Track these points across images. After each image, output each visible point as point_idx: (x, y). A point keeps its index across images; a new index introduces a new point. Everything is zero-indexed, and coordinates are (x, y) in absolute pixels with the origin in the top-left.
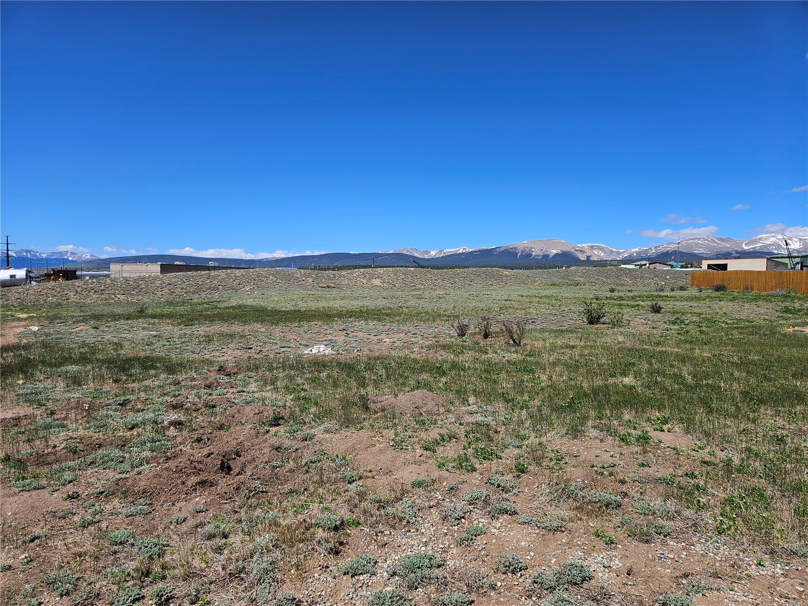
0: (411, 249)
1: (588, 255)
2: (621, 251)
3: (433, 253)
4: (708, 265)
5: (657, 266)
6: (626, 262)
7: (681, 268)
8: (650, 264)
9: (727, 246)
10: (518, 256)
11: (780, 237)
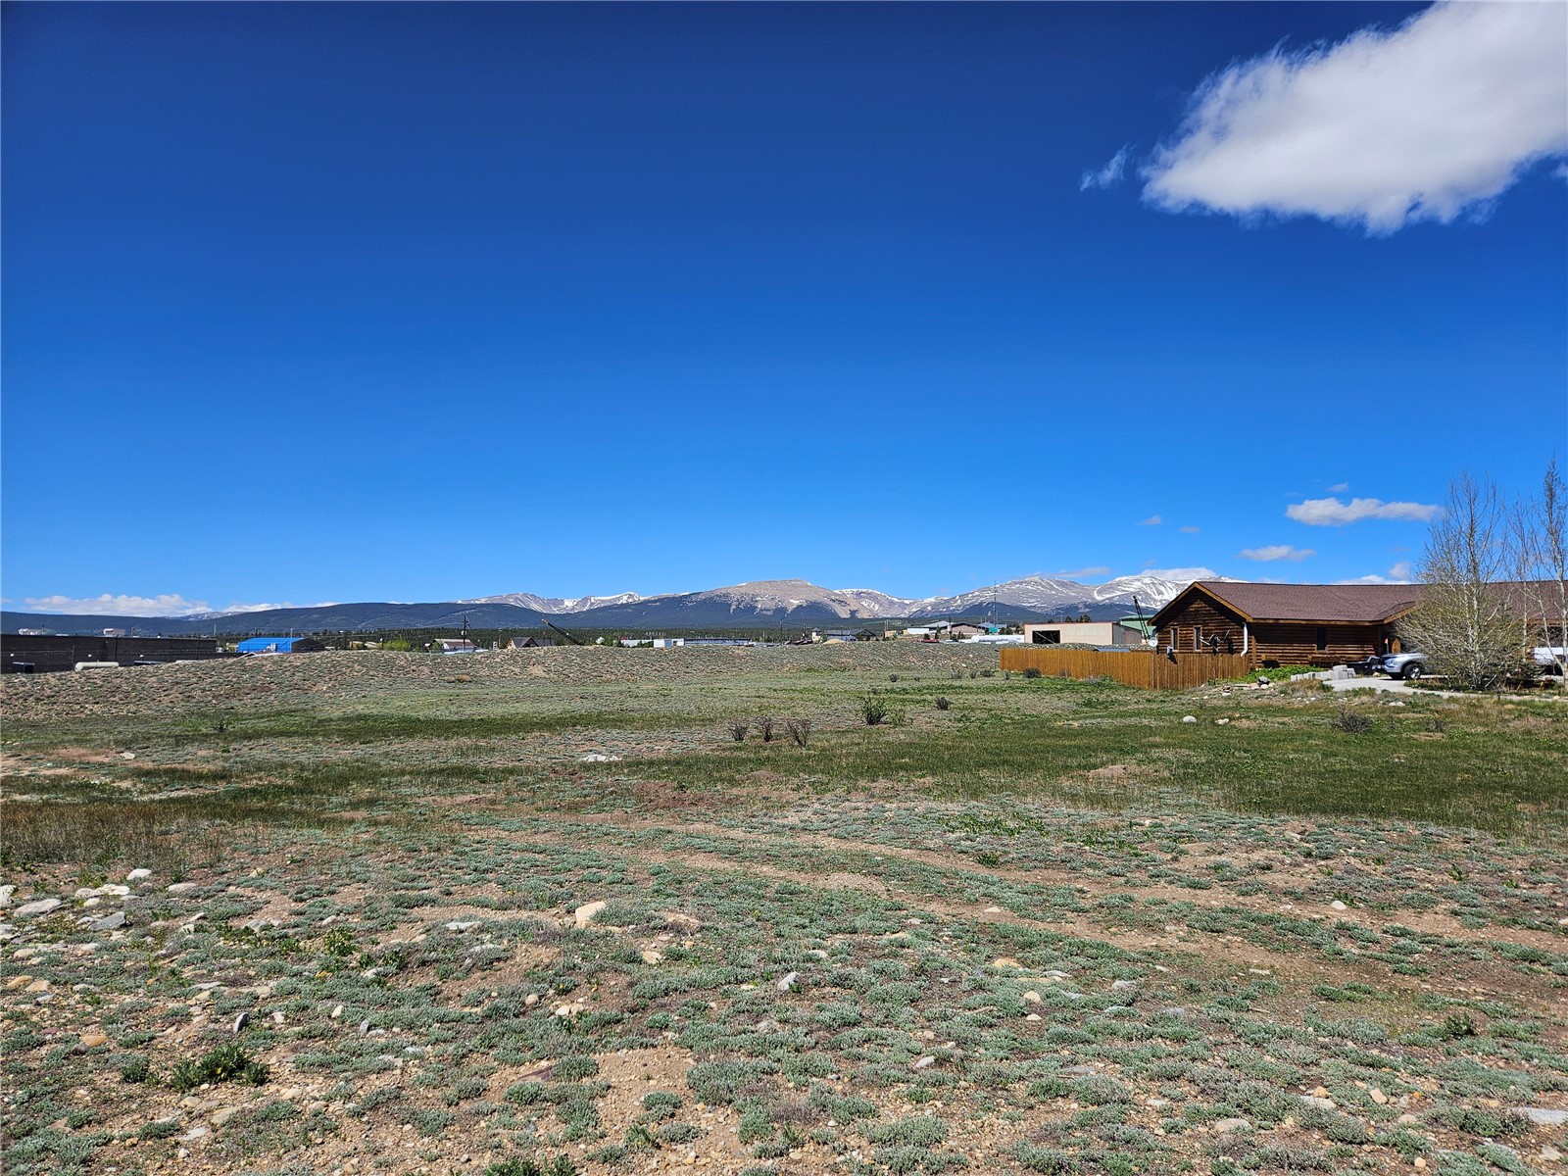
0: (524, 594)
1: (853, 608)
2: (907, 602)
3: (569, 603)
4: (1034, 632)
5: (964, 629)
6: (915, 621)
7: (1001, 633)
8: (953, 626)
9: (1072, 596)
10: (732, 611)
11: (1147, 581)
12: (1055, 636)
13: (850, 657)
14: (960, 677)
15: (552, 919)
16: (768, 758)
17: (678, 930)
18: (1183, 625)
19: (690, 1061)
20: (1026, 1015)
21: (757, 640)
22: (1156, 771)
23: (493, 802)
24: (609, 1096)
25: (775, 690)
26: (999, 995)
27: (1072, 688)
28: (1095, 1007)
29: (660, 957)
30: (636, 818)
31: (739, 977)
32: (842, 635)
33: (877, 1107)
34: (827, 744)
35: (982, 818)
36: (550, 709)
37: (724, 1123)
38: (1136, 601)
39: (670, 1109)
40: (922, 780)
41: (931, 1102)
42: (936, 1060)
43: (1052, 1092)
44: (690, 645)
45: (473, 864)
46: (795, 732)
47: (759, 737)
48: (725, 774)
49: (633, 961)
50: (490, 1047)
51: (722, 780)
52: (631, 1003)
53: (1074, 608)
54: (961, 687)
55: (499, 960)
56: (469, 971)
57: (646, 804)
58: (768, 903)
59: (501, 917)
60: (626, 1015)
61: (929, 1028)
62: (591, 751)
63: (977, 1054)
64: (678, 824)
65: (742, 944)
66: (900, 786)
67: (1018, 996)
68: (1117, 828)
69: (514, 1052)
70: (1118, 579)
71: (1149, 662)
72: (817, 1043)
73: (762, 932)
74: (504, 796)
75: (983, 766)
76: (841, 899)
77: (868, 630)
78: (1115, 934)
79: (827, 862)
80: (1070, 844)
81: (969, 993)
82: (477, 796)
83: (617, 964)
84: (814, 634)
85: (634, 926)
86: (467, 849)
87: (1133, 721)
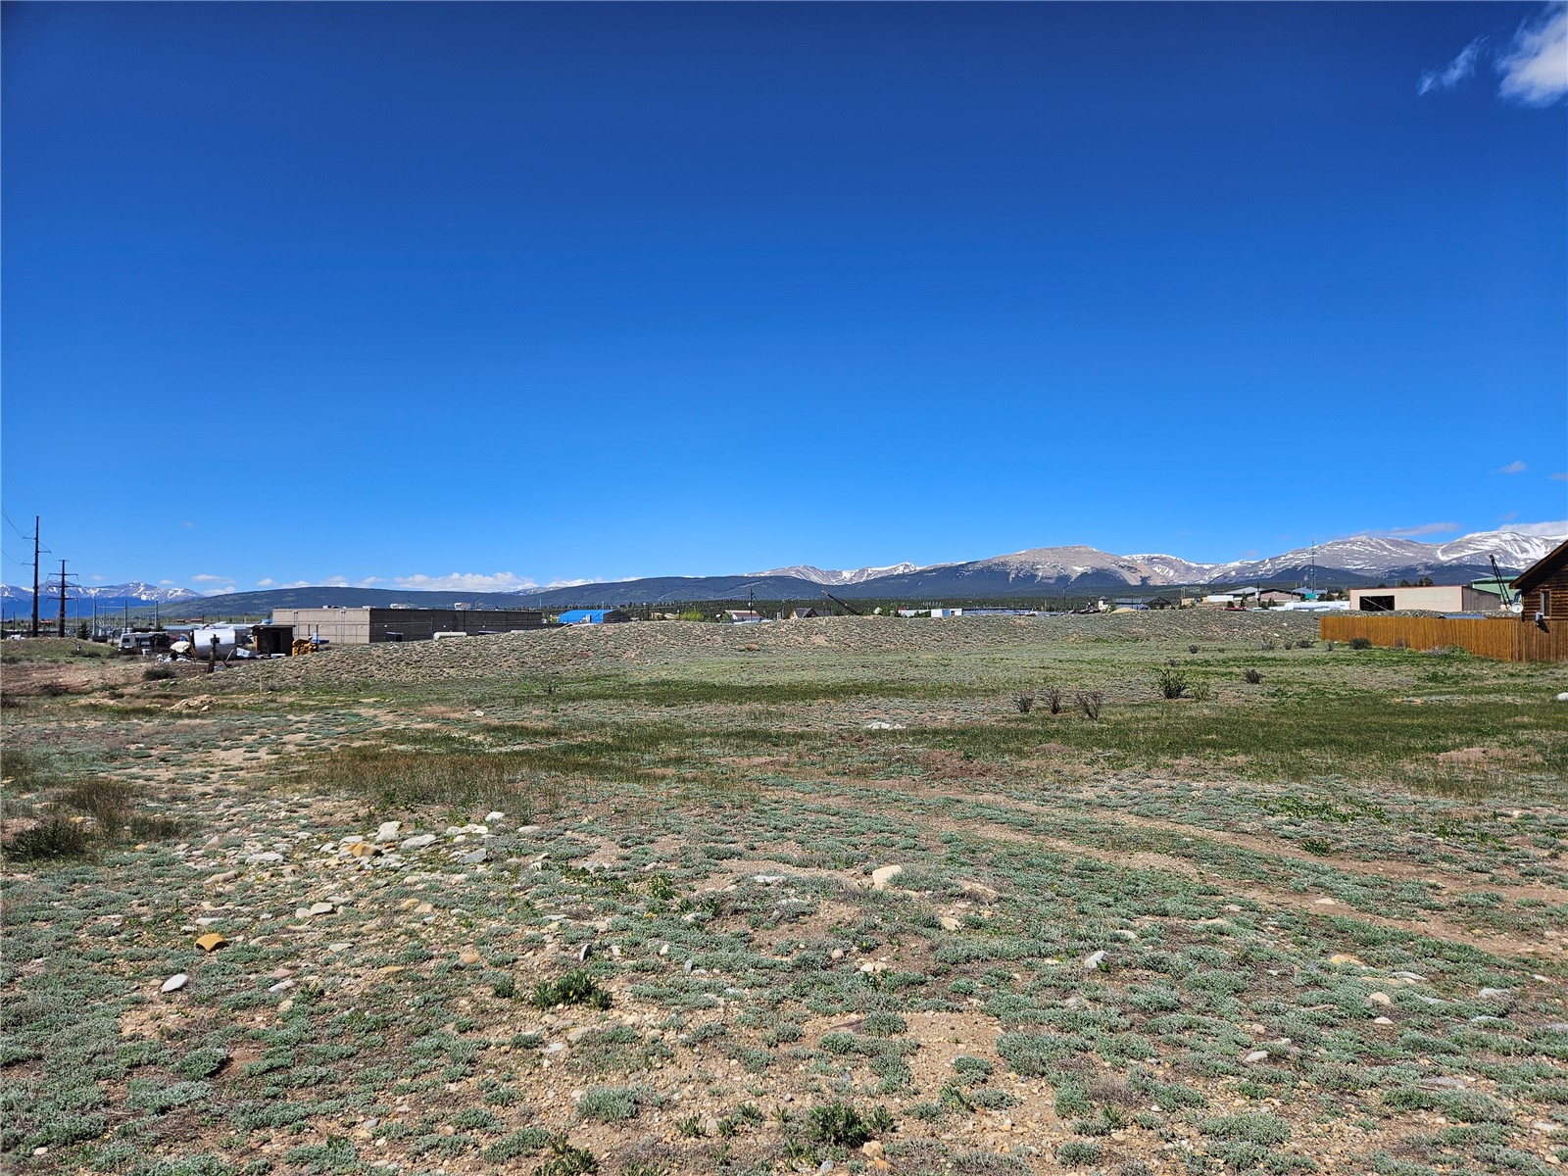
0: (804, 567)
1: (1144, 575)
2: (1206, 567)
3: (847, 575)
4: (1361, 598)
5: (1275, 596)
6: (1216, 588)
7: (1320, 600)
8: (1262, 593)
9: (1409, 556)
10: (1011, 580)
11: (1508, 537)
12: (1388, 603)
13: (1143, 626)
14: (1272, 648)
15: (849, 878)
16: (1057, 730)
17: (975, 898)
18: (1557, 588)
19: (998, 1029)
20: (1374, 1018)
21: (1038, 609)
22: (1526, 756)
23: (786, 765)
24: (919, 1055)
25: (1060, 661)
26: (1340, 993)
27: (1412, 660)
28: (1459, 1015)
29: (959, 924)
30: (924, 786)
31: (1043, 951)
32: (1132, 604)
33: (1206, 1097)
34: (1120, 718)
35: (1307, 802)
36: (834, 677)
37: (1039, 1094)
38: (1493, 561)
39: (982, 1075)
40: (1233, 758)
41: (1267, 1099)
42: (1269, 1056)
43: (1412, 1102)
44: (968, 615)
45: (773, 823)
46: (1086, 705)
47: (1046, 709)
48: (1012, 746)
49: (933, 926)
50: (802, 996)
51: (1010, 752)
52: (933, 967)
53: (1411, 570)
54: (1274, 659)
55: (804, 914)
56: (777, 922)
57: (933, 773)
58: (1067, 878)
59: (804, 874)
60: (929, 978)
61: (1258, 1021)
62: (875, 718)
63: (1318, 1054)
64: (966, 794)
65: (1042, 917)
66: (1208, 764)
67: (1362, 996)
68: (1477, 819)
69: (824, 1002)
70: (1468, 536)
71: (1512, 631)
72: (1132, 1025)
73: (1063, 907)
74: (796, 759)
75: (1306, 745)
76: (1148, 879)
77: (1162, 598)
78: (1479, 937)
79: (1129, 840)
80: (1418, 835)
81: (1304, 988)
82: (772, 759)
83: (917, 928)
84: (1101, 603)
85: (931, 892)
86: (766, 808)
87: (1492, 698)
